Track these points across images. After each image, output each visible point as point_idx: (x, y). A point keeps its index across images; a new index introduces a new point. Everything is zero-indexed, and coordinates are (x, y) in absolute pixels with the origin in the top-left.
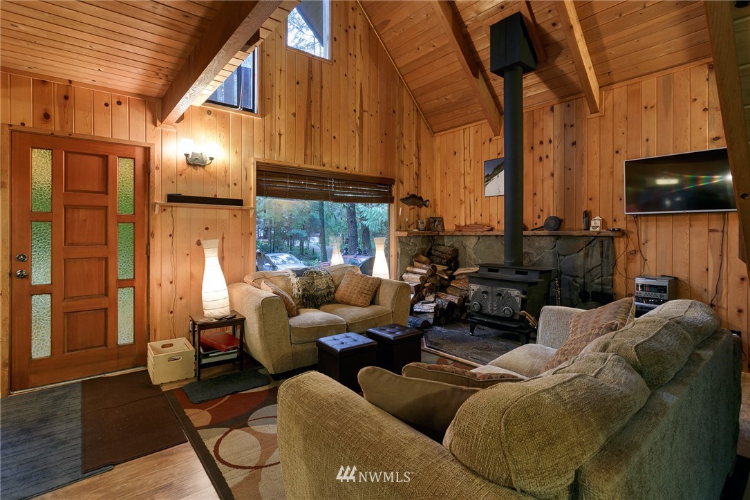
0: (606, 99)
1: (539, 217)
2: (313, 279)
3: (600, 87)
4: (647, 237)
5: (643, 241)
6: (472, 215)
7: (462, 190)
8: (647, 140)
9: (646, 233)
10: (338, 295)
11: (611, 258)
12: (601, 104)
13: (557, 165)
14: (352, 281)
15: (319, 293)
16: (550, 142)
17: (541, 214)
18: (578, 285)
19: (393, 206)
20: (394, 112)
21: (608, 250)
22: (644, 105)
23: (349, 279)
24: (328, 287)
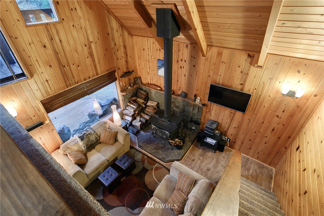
0: (209, 51)
1: (179, 90)
2: (89, 137)
3: (207, 45)
4: (213, 108)
5: (211, 109)
6: (153, 80)
7: (148, 68)
8: (220, 76)
9: (213, 107)
10: (101, 140)
11: (201, 112)
12: (206, 54)
13: (187, 72)
14: (105, 135)
15: (93, 142)
16: (185, 61)
17: (180, 89)
18: (190, 117)
19: (117, 82)
20: (108, 34)
21: (201, 109)
22: (222, 61)
23: (104, 134)
24: (96, 138)
